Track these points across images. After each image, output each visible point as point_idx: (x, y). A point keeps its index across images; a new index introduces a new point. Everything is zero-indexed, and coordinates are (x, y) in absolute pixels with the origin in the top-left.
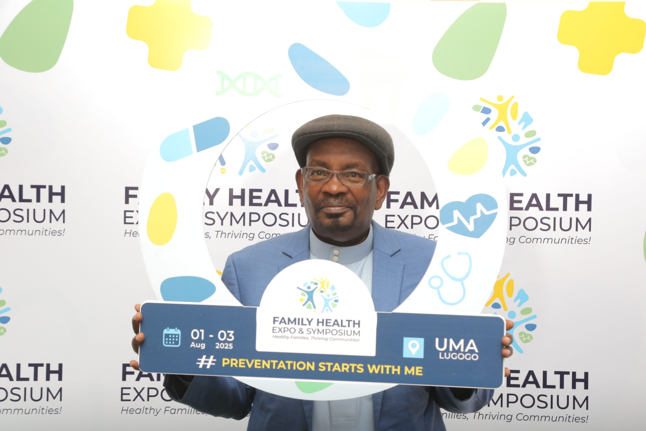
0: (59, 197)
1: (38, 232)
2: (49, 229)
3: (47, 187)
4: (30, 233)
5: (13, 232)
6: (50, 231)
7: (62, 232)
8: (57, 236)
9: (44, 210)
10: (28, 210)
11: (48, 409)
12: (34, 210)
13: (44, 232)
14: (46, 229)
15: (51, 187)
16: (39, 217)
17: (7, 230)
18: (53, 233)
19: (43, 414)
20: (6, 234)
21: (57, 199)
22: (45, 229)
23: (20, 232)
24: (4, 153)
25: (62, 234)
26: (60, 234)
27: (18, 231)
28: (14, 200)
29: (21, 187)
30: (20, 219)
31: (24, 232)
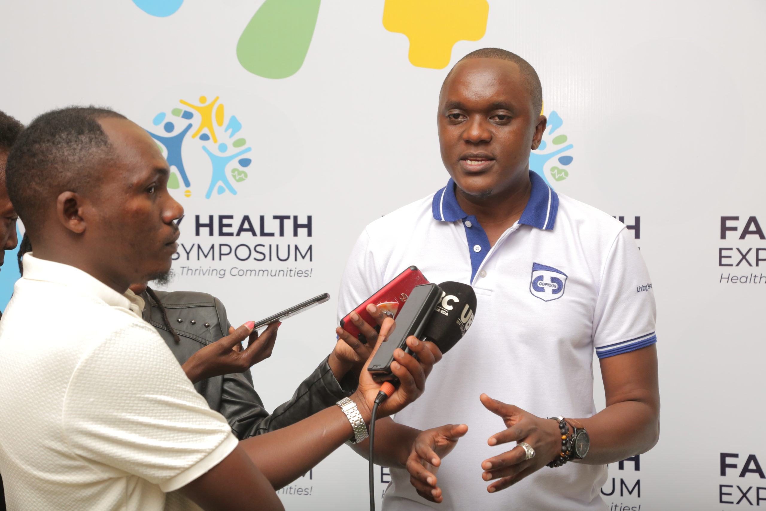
0: (305, 230)
1: (282, 273)
2: (293, 269)
3: (292, 218)
4: (273, 274)
5: (253, 272)
6: (295, 271)
7: (309, 273)
8: (303, 277)
9: (289, 246)
10: (270, 246)
11: (297, 488)
12: (277, 246)
13: (289, 272)
14: (291, 269)
15: (296, 218)
16: (283, 255)
17: (247, 271)
18: (299, 273)
19: (291, 494)
20: (246, 275)
21: (302, 232)
22: (289, 269)
23: (261, 272)
24: (243, 177)
25: (310, 275)
26: (306, 275)
27: (259, 271)
28: (254, 234)
29: (262, 218)
30: (261, 257)
31: (266, 273)
